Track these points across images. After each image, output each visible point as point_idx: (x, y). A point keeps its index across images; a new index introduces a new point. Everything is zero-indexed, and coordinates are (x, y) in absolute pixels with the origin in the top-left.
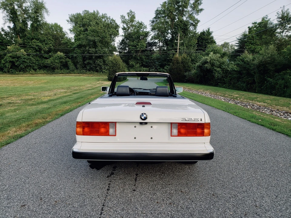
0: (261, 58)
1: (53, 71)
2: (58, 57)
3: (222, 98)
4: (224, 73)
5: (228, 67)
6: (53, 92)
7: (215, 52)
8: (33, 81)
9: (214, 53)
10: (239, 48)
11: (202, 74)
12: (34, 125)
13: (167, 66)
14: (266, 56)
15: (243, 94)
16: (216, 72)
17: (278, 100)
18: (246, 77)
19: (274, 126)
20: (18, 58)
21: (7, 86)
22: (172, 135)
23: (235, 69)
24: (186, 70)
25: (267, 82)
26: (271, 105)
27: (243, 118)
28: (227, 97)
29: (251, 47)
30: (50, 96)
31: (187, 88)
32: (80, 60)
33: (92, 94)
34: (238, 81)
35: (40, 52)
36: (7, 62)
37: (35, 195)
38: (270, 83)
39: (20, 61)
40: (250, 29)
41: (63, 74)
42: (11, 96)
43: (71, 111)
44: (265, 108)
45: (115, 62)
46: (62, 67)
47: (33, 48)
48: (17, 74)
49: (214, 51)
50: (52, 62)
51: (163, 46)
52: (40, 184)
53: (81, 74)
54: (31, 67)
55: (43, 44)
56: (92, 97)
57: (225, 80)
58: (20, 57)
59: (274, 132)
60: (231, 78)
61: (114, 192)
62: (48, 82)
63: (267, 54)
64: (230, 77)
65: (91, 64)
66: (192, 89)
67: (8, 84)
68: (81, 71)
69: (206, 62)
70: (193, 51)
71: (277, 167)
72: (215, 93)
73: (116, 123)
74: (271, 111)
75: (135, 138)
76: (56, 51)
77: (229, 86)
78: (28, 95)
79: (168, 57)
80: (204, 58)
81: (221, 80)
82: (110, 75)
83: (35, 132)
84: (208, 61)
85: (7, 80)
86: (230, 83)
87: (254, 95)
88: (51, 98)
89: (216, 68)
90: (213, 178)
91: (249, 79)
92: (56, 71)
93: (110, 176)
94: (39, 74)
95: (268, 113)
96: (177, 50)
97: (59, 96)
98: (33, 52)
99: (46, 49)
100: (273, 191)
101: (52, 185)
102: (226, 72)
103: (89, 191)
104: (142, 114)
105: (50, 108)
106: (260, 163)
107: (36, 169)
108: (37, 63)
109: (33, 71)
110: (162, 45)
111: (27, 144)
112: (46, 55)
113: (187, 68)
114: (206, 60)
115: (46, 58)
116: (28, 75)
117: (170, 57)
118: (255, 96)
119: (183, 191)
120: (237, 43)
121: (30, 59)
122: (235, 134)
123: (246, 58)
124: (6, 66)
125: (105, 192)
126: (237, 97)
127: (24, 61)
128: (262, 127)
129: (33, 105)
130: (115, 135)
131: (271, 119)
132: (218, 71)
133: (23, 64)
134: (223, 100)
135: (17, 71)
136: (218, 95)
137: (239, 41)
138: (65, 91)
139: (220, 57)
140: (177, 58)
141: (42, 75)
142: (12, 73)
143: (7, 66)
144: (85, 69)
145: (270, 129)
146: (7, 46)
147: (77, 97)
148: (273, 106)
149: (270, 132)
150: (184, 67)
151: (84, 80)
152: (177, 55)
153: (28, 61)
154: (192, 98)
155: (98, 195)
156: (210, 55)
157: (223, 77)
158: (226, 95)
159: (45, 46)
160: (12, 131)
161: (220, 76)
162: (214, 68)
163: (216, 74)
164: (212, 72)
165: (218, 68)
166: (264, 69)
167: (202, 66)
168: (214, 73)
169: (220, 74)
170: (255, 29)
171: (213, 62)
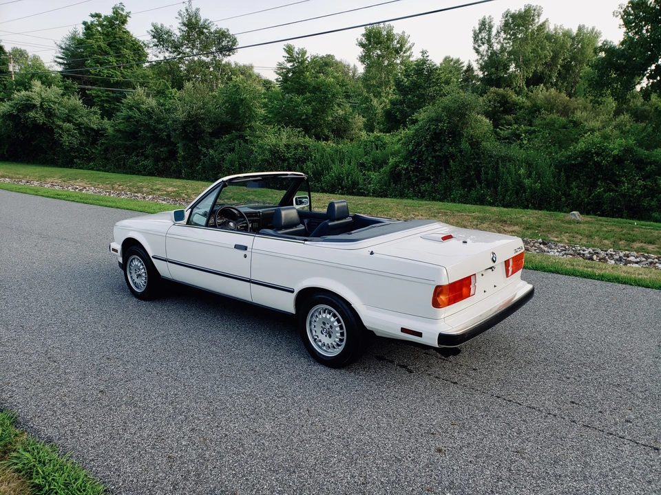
4: (84, 135)
5: (90, 120)
9: (43, 83)
10: (67, 70)
11: (21, 136)
16: (63, 131)
18: (152, 145)
22: (509, 276)
25: (205, 157)
29: (99, 71)
34: (128, 154)
38: (210, 159)
40: (88, 28)
49: (41, 78)
57: (87, 151)
60: (106, 148)
64: (102, 144)
69: (29, 106)
73: (475, 275)
77: (105, 166)
80: (19, 95)
81: (78, 152)
84: (37, 102)
86: (104, 158)
89: (60, 123)
91: (161, 151)
102: (94, 135)
114: (28, 100)
120: (60, 56)
132: (69, 130)
137: (63, 53)
139: (63, 95)
156: (35, 89)
157: (81, 143)
158: (145, 189)
161: (75, 142)
162: (53, 122)
163: (65, 138)
164: (51, 131)
165: (64, 122)
166: (196, 130)
167: (17, 115)
168: (56, 136)
169: (73, 136)
170: (99, 29)
171: (49, 106)
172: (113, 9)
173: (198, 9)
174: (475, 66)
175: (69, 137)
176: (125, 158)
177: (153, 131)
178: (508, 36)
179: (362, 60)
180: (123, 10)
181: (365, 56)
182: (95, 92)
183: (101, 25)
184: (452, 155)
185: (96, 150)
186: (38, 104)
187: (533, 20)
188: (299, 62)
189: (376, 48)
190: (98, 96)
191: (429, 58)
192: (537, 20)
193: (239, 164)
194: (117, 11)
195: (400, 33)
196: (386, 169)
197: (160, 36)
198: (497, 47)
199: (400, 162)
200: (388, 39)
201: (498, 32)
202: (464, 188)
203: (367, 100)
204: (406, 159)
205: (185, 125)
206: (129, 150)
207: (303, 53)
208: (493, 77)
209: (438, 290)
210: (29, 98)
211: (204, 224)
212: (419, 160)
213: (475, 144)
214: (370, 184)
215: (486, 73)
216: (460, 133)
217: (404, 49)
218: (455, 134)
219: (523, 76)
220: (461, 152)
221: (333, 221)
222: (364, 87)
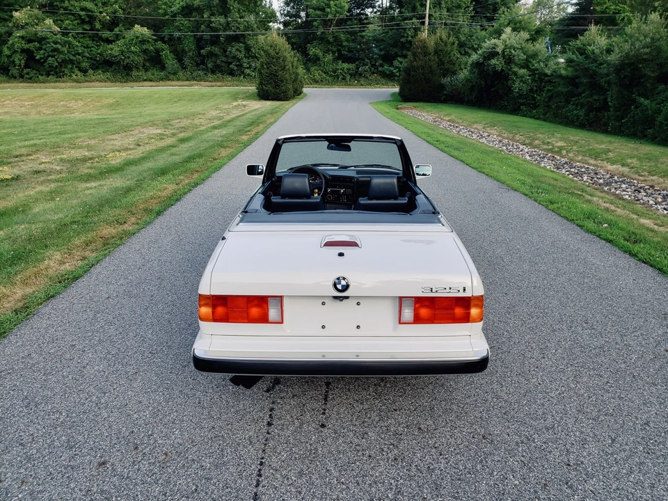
0: (627, 47)
1: (128, 75)
2: (137, 37)
3: (526, 150)
4: (536, 81)
5: (546, 65)
6: (133, 135)
7: (517, 26)
8: (81, 100)
9: (514, 30)
10: (577, 10)
11: (483, 83)
12: (99, 243)
13: (399, 59)
14: (641, 42)
15: (576, 138)
16: (517, 78)
17: (657, 159)
18: (587, 93)
19: (635, 242)
20: (41, 40)
21: (23, 114)
22: (401, 322)
23: (563, 72)
24: (445, 70)
25: (636, 107)
26: (637, 173)
27: (567, 219)
28: (538, 148)
29: (606, 8)
30: (127, 149)
31: (447, 119)
32: (189, 45)
33: (221, 145)
34: (567, 102)
35: (91, 24)
36: (15, 52)
37: (123, 437)
38: (643, 110)
39: (45, 50)
41: (151, 81)
42: (37, 149)
43: (178, 200)
44: (623, 182)
45: (273, 53)
46: (147, 64)
47: (73, 15)
48: (44, 83)
49: (515, 24)
50: (122, 52)
51: (391, 8)
52: (130, 410)
53: (195, 82)
54: (74, 64)
55: (96, 5)
56: (224, 153)
57: (536, 98)
58: (44, 39)
59: (632, 261)
60: (552, 94)
61: (282, 429)
62: (118, 104)
63: (642, 38)
64: (548, 90)
65: (216, 55)
66: (458, 123)
67: (23, 110)
68: (195, 74)
69: (493, 54)
70: (462, 20)
71: (624, 362)
72: (511, 136)
73: (281, 297)
74: (635, 190)
75: (323, 327)
76: (130, 24)
77: (545, 114)
78: (74, 147)
79: (403, 37)
80: (488, 44)
81: (526, 98)
82: (261, 84)
83: (103, 264)
84: (499, 50)
85: (21, 98)
86: (547, 106)
87: (602, 143)
88: (130, 154)
89: (516, 69)
90: (486, 392)
91: (595, 100)
92: (135, 73)
93: (273, 387)
94: (93, 81)
95: (627, 197)
96: (424, 18)
97: (148, 148)
98: (74, 25)
99: (104, 17)
100: (608, 426)
101: (154, 413)
102: (541, 79)
103: (230, 427)
104: (338, 279)
105: (128, 190)
106: (591, 351)
107: (117, 371)
108: (87, 54)
109: (79, 73)
110: (388, 5)
111: (91, 299)
112: (106, 34)
113: (447, 66)
114: (494, 48)
115: (108, 41)
116: (69, 84)
117: (407, 37)
118: (603, 146)
119: (422, 426)
121: (70, 43)
122: (545, 268)
123: (591, 45)
124: (14, 61)
125: (264, 431)
126: (561, 148)
127: (56, 50)
128: (608, 245)
129: (89, 178)
130: (282, 323)
131: (632, 219)
132: (522, 77)
133: (53, 56)
134: (528, 158)
135: (42, 75)
136: (517, 141)
138: (159, 131)
139: (528, 40)
140: (424, 42)
141: (103, 84)
142: (30, 78)
143: (17, 62)
144: (203, 70)
145: (625, 252)
146: (11, 11)
147: (188, 154)
148: (642, 176)
149: (625, 261)
150: (441, 63)
151: (202, 97)
152: (424, 35)
153: (65, 50)
154: (456, 153)
155: (250, 437)
156: (504, 36)
157: (531, 90)
158: (537, 142)
159: (101, 10)
160: (55, 262)
161: (525, 89)
162: (511, 68)
163: (517, 85)
164: (506, 78)
165: (521, 68)
166: (633, 74)
167: (483, 63)
168: (510, 82)
169: (525, 82)
171: (510, 52)
175: (521, 81)
177: (592, 77)
206: (568, 97)
210: (495, 46)
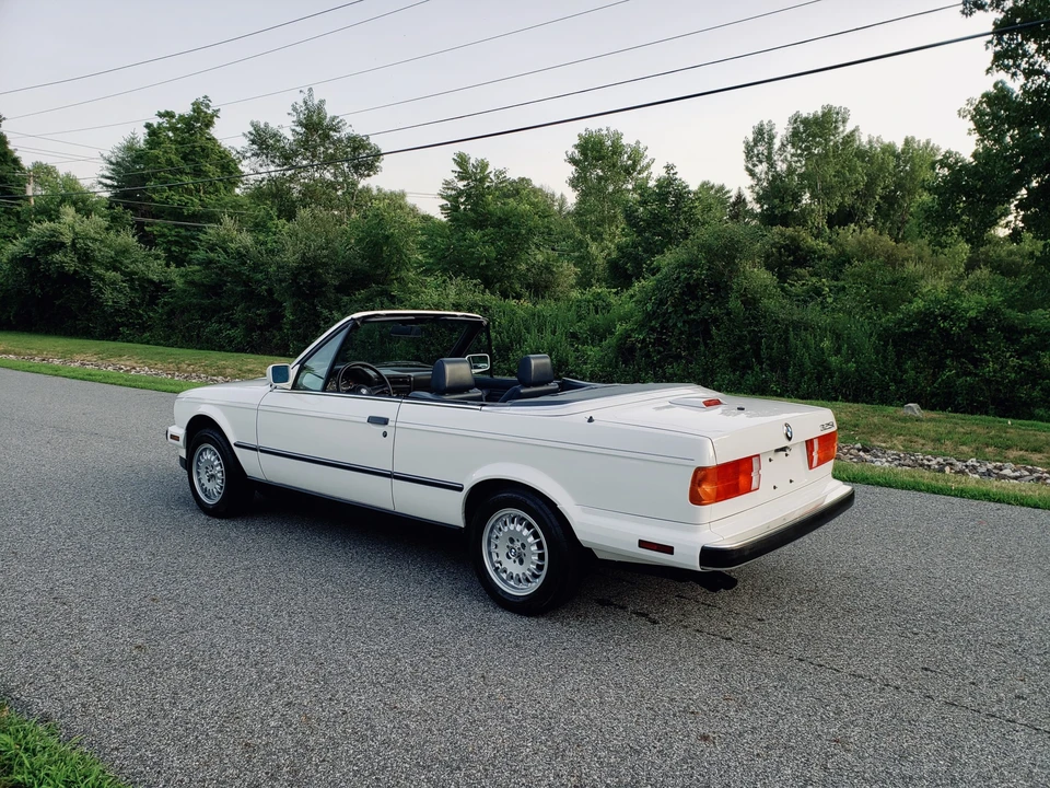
4: (137, 290)
5: (148, 268)
9: (78, 211)
10: (117, 195)
11: (38, 291)
16: (105, 284)
18: (242, 305)
22: (812, 467)
34: (204, 319)
40: (153, 132)
57: (141, 315)
63: (313, 237)
64: (165, 304)
69: (53, 245)
73: (758, 455)
77: (167, 338)
80: (40, 229)
81: (126, 316)
84: (66, 239)
86: (168, 327)
89: (100, 271)
102: (153, 291)
114: (53, 236)
120: (108, 174)
130: (758, 489)
132: (114, 283)
137: (113, 170)
139: (108, 229)
156: (65, 219)
157: (132, 303)
161: (123, 301)
162: (91, 269)
163: (108, 294)
164: (86, 284)
165: (107, 269)
166: (313, 282)
167: (35, 259)
168: (94, 290)
169: (120, 292)
170: (171, 134)
171: (86, 245)
172: (193, 104)
173: (322, 102)
174: (749, 196)
175: (113, 293)
176: (200, 326)
177: (246, 284)
178: (799, 152)
179: (574, 183)
180: (208, 106)
181: (578, 179)
182: (158, 228)
183: (173, 128)
184: (715, 320)
185: (156, 314)
186: (68, 242)
187: (836, 128)
188: (476, 180)
189: (595, 166)
190: (163, 235)
191: (677, 176)
192: (841, 129)
193: (381, 335)
194: (199, 108)
195: (633, 143)
196: (610, 341)
197: (263, 141)
198: (781, 167)
199: (632, 330)
200: (614, 153)
201: (783, 144)
202: (734, 371)
203: (581, 244)
204: (642, 325)
205: (296, 273)
206: (207, 313)
207: (484, 165)
208: (776, 212)
209: (700, 476)
211: (319, 388)
212: (662, 327)
213: (750, 302)
214: (585, 363)
215: (765, 207)
216: (727, 286)
217: (639, 168)
218: (720, 287)
219: (824, 211)
220: (729, 314)
221: (528, 387)
222: (577, 226)
